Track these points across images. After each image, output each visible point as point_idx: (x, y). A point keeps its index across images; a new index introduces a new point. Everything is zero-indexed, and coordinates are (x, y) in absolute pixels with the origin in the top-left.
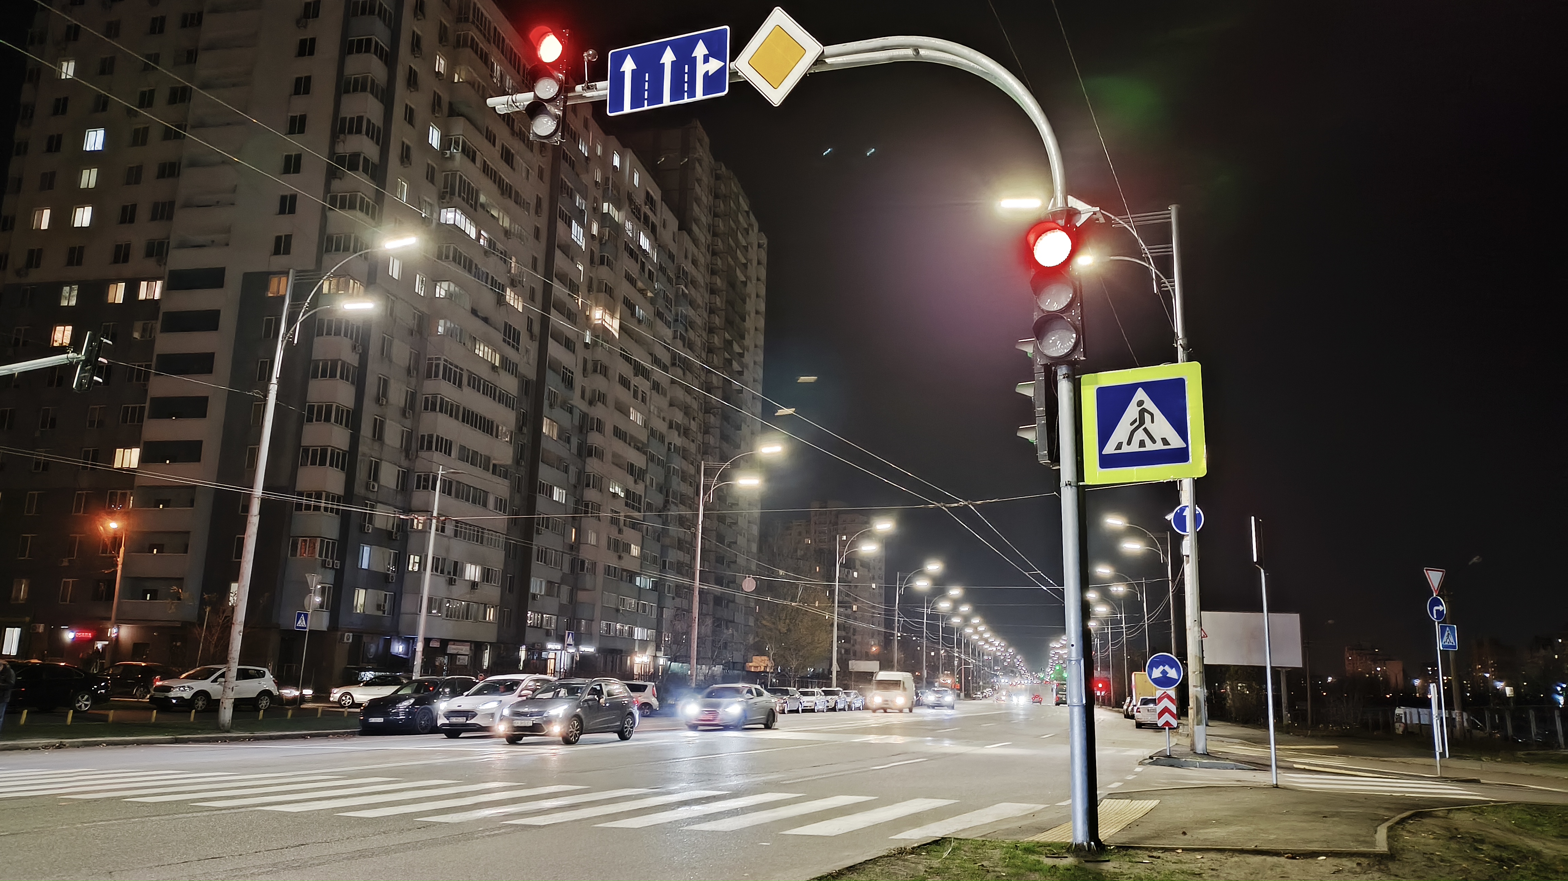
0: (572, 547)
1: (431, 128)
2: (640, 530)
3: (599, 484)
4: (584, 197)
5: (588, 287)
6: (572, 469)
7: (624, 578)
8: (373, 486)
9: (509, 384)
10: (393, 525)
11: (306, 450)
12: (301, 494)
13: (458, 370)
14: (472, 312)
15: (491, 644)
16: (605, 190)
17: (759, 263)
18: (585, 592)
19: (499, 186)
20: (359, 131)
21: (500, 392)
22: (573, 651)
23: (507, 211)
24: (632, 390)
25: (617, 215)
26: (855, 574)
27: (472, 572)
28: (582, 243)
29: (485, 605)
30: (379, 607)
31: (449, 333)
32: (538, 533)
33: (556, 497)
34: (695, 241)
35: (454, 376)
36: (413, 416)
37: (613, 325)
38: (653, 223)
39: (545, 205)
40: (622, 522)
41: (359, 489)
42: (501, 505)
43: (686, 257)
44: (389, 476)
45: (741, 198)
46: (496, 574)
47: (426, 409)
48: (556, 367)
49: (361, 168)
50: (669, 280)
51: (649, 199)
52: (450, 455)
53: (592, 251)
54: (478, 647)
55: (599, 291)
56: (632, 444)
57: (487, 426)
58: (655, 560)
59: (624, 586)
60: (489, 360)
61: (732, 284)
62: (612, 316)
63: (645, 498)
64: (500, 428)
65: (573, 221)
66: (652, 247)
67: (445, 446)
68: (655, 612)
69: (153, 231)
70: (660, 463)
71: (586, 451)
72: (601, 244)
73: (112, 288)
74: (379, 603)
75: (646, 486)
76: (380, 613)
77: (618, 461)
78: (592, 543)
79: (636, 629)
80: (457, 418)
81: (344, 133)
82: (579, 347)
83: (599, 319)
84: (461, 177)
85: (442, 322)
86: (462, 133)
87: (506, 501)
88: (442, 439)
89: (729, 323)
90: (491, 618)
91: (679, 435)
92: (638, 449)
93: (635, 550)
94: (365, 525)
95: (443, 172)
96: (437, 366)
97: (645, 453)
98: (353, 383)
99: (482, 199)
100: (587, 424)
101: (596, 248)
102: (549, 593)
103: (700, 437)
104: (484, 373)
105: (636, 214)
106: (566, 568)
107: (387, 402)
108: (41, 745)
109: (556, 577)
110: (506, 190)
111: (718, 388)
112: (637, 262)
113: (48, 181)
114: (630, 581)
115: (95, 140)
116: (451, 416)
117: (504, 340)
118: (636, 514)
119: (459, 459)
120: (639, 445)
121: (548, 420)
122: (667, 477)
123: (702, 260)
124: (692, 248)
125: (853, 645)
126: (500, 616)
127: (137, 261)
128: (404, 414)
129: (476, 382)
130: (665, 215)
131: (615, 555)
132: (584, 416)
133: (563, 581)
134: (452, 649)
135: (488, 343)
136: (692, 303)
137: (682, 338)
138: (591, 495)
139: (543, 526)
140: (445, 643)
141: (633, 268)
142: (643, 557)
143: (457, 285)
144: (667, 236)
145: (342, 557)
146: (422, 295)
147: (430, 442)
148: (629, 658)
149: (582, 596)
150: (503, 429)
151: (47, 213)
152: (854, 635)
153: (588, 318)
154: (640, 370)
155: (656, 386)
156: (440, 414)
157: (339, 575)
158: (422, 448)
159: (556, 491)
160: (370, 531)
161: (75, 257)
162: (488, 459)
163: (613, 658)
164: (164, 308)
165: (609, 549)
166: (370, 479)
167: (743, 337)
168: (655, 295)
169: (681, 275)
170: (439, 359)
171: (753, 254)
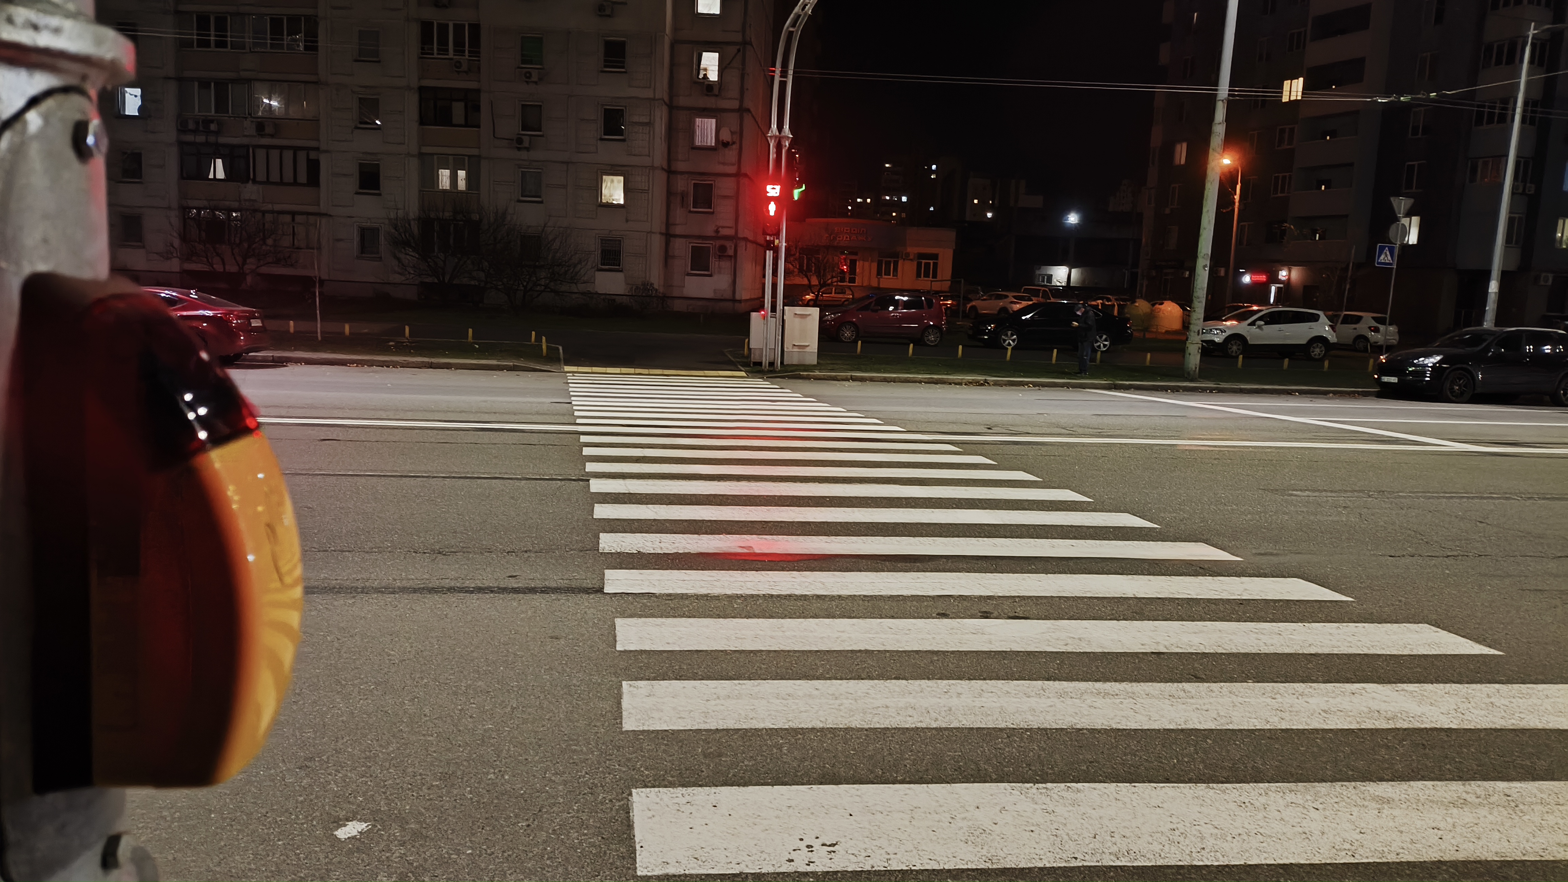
108: (964, 381)
145: (1538, 180)
157: (1533, 202)
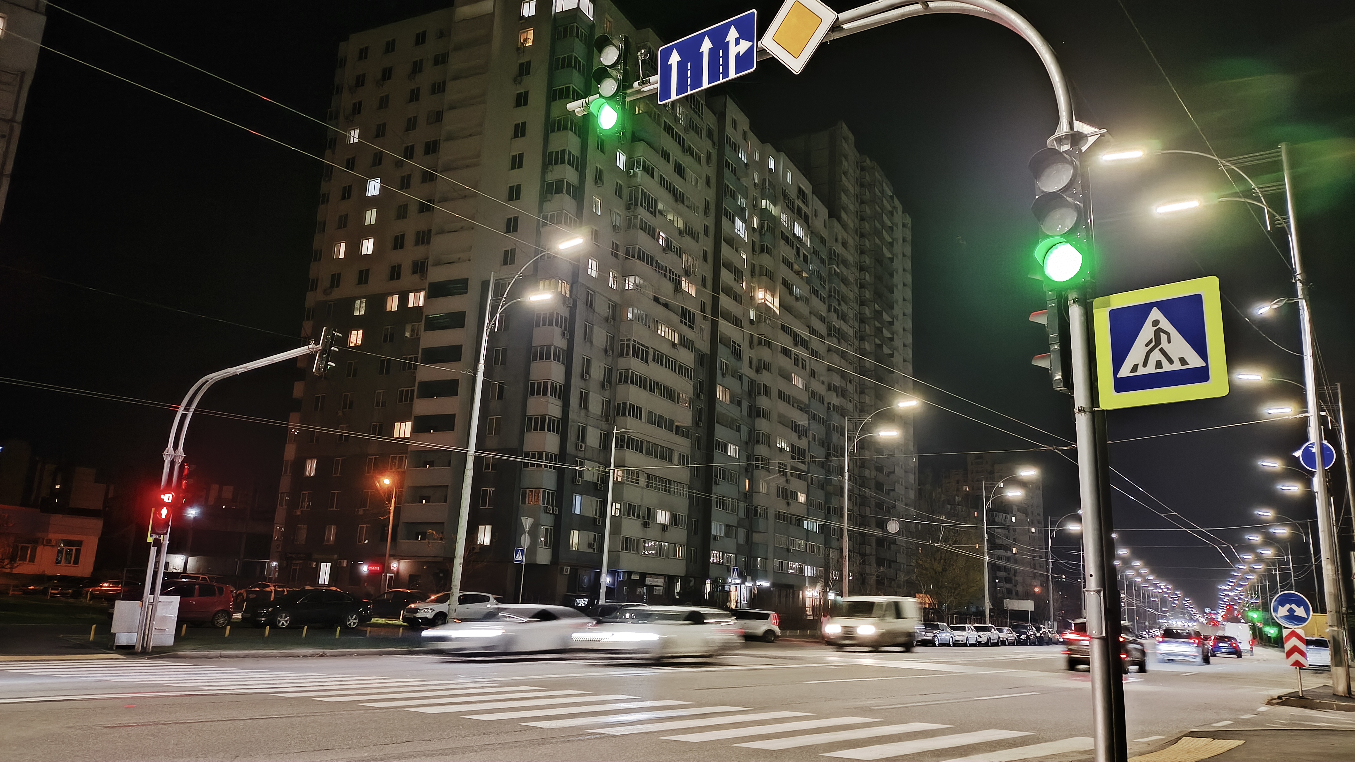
0: (746, 495)
1: (618, 153)
2: (805, 479)
3: (768, 441)
4: (745, 197)
5: (751, 272)
6: (744, 429)
7: (794, 523)
8: (581, 447)
9: (686, 358)
10: (598, 477)
11: (530, 419)
12: (527, 455)
13: (645, 349)
14: (654, 300)
15: (681, 577)
16: (763, 189)
17: (904, 240)
18: (758, 534)
19: (674, 195)
20: (563, 162)
21: (680, 365)
22: (750, 585)
23: (678, 213)
24: (793, 358)
25: (774, 210)
26: (1013, 519)
27: (663, 517)
28: (744, 235)
29: (675, 544)
30: (590, 545)
31: (638, 318)
32: (716, 484)
33: (730, 453)
34: (845, 226)
35: (642, 354)
36: (610, 388)
37: (774, 303)
38: (805, 213)
39: (712, 207)
40: (789, 474)
41: (570, 449)
42: (683, 460)
43: (836, 240)
44: (593, 438)
45: (884, 185)
46: (682, 519)
47: (620, 381)
48: (727, 342)
49: (565, 192)
50: (823, 262)
51: (801, 193)
52: (640, 419)
53: (753, 242)
54: (670, 580)
55: (761, 275)
56: (795, 405)
57: (669, 394)
58: (820, 506)
59: (793, 529)
60: (670, 338)
61: (879, 260)
62: (773, 296)
63: (809, 451)
64: (681, 395)
65: (736, 218)
66: (805, 234)
67: (636, 412)
68: (822, 551)
69: (418, 253)
70: (820, 420)
71: (756, 413)
72: (761, 235)
73: (390, 298)
74: (590, 542)
75: (809, 442)
76: (591, 551)
77: (785, 422)
78: (763, 492)
79: (806, 567)
80: (645, 388)
81: (552, 165)
82: (745, 323)
83: (763, 299)
84: (642, 190)
85: (630, 309)
86: (641, 155)
87: (688, 456)
88: (634, 406)
89: (878, 295)
90: (680, 555)
91: (837, 395)
92: (801, 409)
93: (802, 498)
94: (576, 478)
95: (628, 188)
96: (628, 346)
97: (807, 412)
98: (563, 363)
99: (660, 206)
100: (755, 390)
101: (756, 238)
102: (727, 535)
103: (856, 397)
104: (665, 349)
105: (790, 206)
106: (742, 514)
107: (590, 376)
109: (733, 520)
110: (678, 197)
111: (871, 353)
112: (793, 248)
113: (343, 222)
114: (799, 525)
115: (374, 188)
116: (640, 386)
117: (682, 322)
118: (802, 466)
119: (648, 422)
120: (801, 405)
121: (721, 387)
122: (828, 434)
123: (851, 241)
124: (842, 234)
125: (1015, 586)
126: (688, 554)
127: (407, 278)
128: (603, 386)
129: (659, 359)
130: (817, 206)
131: (784, 502)
132: (752, 382)
133: (740, 524)
134: (648, 581)
135: (669, 324)
136: (844, 281)
137: (836, 311)
138: (761, 450)
139: (720, 478)
140: (643, 576)
141: (789, 253)
142: (809, 502)
143: (641, 278)
144: (818, 224)
145: (559, 504)
146: (615, 288)
147: (624, 409)
148: (801, 593)
149: (756, 537)
150: (683, 396)
151: (343, 245)
152: (1015, 576)
153: (752, 298)
154: (798, 341)
155: (814, 353)
156: (631, 385)
157: (558, 519)
158: (618, 414)
159: (730, 447)
160: (580, 483)
161: (363, 277)
162: (672, 422)
163: (787, 592)
164: (426, 313)
165: (778, 496)
166: (579, 440)
167: (892, 308)
168: (811, 275)
169: (834, 257)
170: (629, 340)
171: (899, 233)
